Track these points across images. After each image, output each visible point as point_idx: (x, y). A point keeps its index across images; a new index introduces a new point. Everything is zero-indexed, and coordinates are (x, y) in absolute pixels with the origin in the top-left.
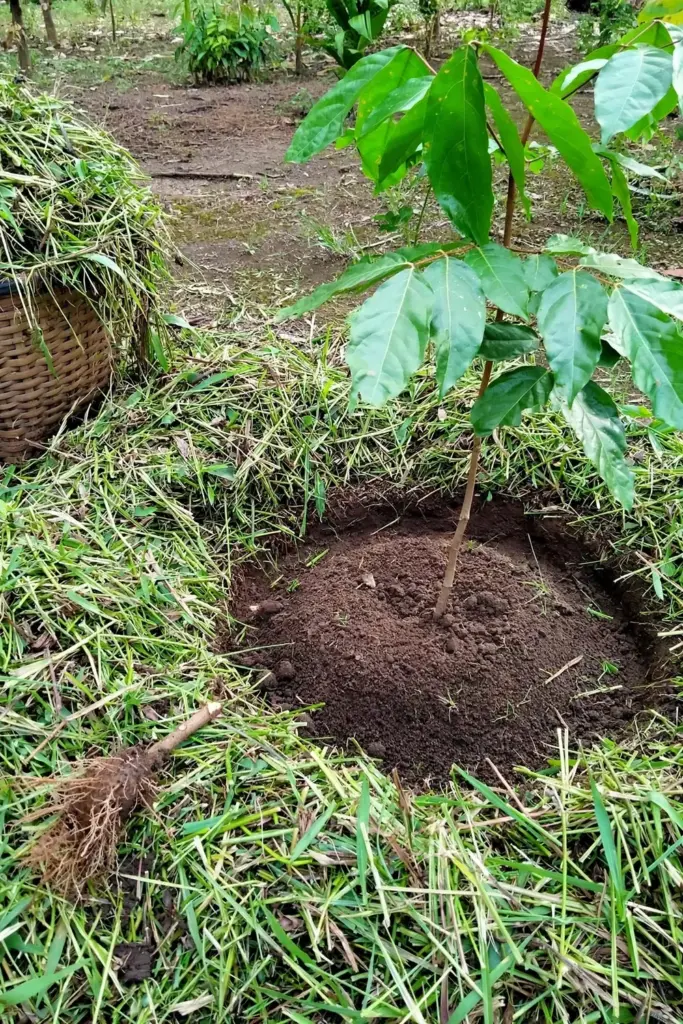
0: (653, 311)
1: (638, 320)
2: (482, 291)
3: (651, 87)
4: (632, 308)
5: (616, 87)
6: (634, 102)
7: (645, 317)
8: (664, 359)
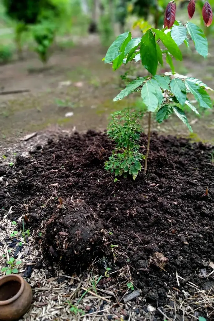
0: (194, 84)
1: (191, 86)
2: (159, 85)
3: (182, 34)
4: (189, 84)
5: (175, 35)
6: (180, 37)
7: (192, 85)
8: (199, 93)
